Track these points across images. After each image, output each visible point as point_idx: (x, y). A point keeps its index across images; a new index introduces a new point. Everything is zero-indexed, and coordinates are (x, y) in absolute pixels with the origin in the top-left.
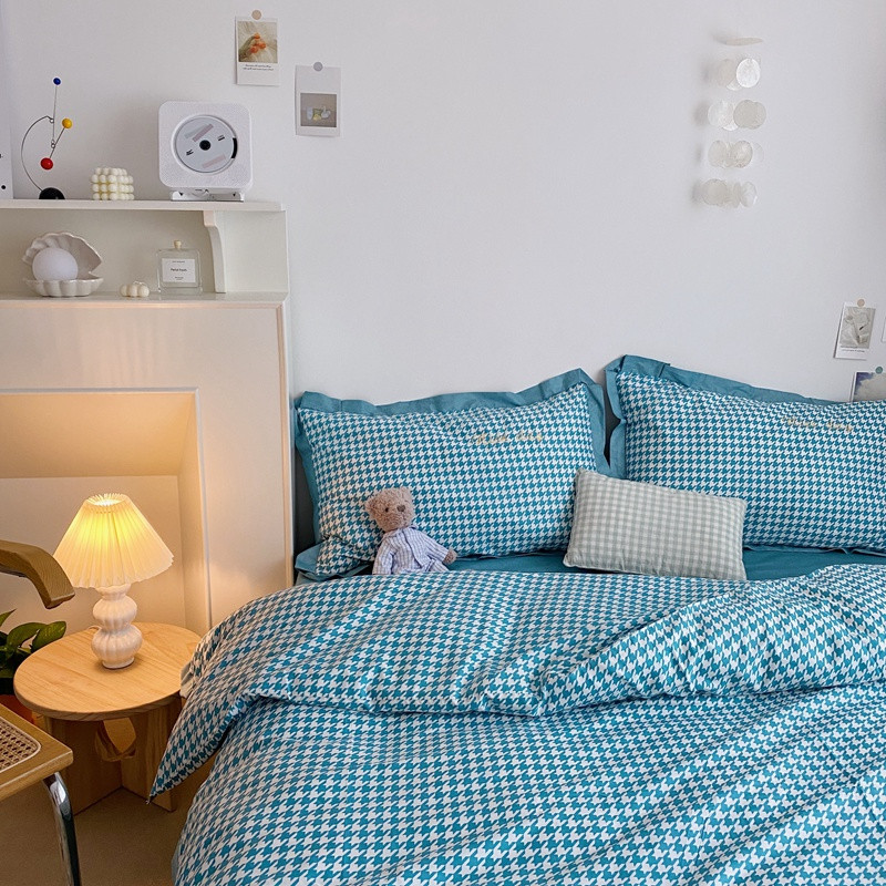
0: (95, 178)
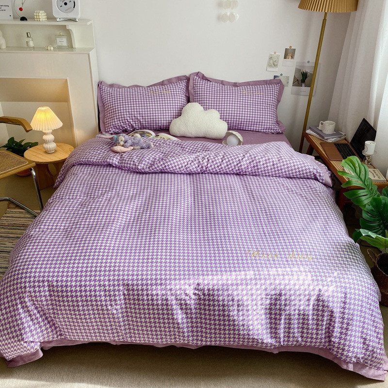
0: (35, 14)
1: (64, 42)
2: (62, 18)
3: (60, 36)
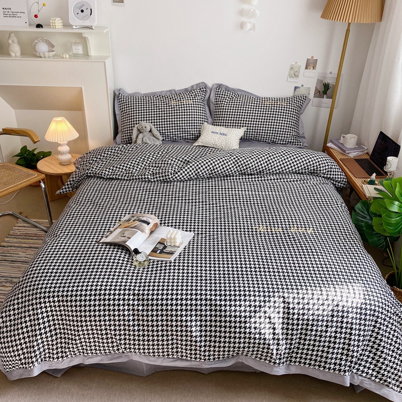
0: (51, 21)
1: (79, 50)
2: (79, 26)
3: (76, 43)
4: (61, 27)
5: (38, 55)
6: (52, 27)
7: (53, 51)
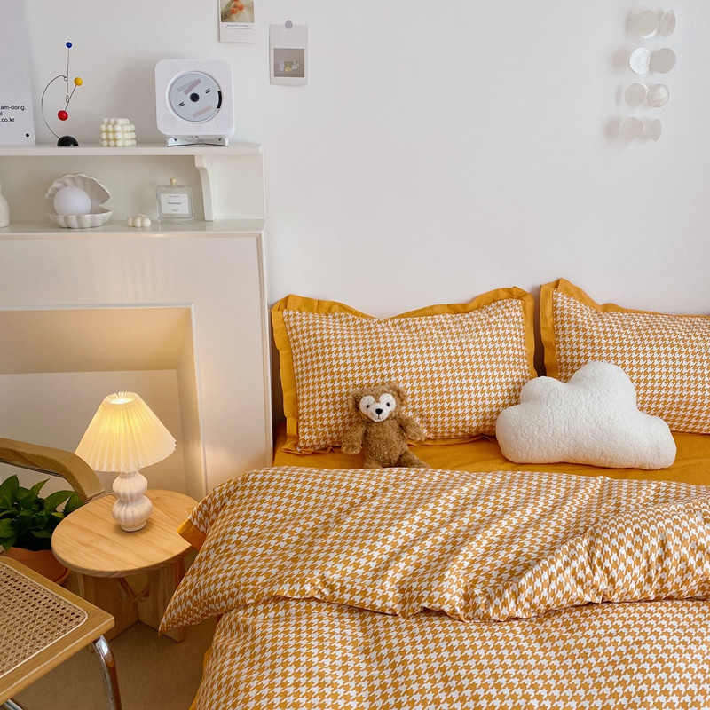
0: (103, 128)
1: (180, 204)
2: (184, 138)
3: (170, 187)
4: (130, 143)
5: (61, 221)
6: (105, 143)
7: (106, 211)
